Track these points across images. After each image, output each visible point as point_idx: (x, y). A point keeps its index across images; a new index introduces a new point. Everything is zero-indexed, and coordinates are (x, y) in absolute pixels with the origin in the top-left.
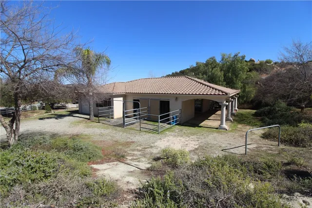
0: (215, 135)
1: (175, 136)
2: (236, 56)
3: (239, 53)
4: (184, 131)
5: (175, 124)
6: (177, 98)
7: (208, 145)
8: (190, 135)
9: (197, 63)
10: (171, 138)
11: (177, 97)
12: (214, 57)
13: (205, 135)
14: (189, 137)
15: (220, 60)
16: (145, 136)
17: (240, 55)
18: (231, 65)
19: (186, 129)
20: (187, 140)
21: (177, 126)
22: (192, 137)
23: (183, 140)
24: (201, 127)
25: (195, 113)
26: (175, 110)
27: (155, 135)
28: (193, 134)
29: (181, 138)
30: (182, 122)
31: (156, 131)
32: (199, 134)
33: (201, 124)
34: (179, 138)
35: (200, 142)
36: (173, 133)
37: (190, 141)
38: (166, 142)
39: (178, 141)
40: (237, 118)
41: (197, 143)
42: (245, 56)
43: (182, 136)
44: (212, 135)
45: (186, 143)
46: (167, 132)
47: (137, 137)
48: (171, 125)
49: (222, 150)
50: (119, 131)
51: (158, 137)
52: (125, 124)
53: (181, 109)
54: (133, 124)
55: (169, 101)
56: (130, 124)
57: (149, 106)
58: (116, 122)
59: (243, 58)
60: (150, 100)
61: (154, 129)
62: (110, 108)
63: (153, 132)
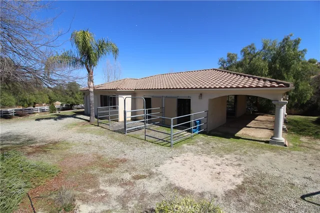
0: (269, 154)
1: (197, 153)
2: (287, 39)
3: (291, 35)
4: (212, 144)
5: (197, 132)
6: (201, 94)
7: (263, 177)
8: (222, 153)
9: (229, 55)
10: (190, 156)
11: (201, 92)
12: (253, 44)
13: (250, 153)
14: (222, 156)
15: (261, 48)
16: (148, 150)
17: (292, 39)
18: (279, 54)
19: (215, 141)
20: (219, 162)
21: (201, 136)
22: (228, 156)
23: (211, 161)
24: (238, 138)
25: (227, 118)
26: (199, 111)
27: (165, 149)
28: (229, 151)
29: (208, 158)
30: (209, 130)
31: (166, 143)
32: (238, 152)
33: (239, 134)
34: (204, 157)
35: (243, 168)
36: (194, 147)
37: (224, 166)
38: (179, 164)
39: (203, 163)
40: (291, 127)
41: (239, 172)
42: (299, 40)
43: (208, 153)
44: (263, 155)
45: (218, 169)
46: (185, 145)
47: (135, 152)
48: (191, 133)
49: (303, 197)
50: (116, 139)
51: (169, 153)
52: (127, 129)
53: (207, 110)
54: (139, 129)
55: (190, 99)
56: (136, 129)
57: (164, 106)
58: (119, 126)
59: (297, 42)
60: (164, 98)
61: (165, 140)
62: (115, 108)
63: (162, 144)
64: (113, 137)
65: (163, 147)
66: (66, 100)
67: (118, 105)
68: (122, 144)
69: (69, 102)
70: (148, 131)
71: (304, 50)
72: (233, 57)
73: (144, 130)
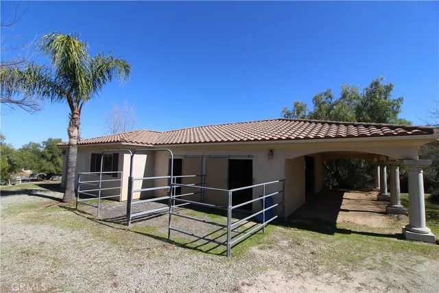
2: (376, 84)
3: (381, 79)
6: (271, 151)
12: (329, 90)
15: (340, 96)
16: (174, 268)
17: (383, 84)
18: (364, 104)
36: (275, 255)
42: (391, 85)
46: (255, 249)
50: (104, 238)
51: (226, 273)
52: (132, 216)
53: (283, 178)
54: (158, 215)
55: (252, 160)
56: (150, 215)
57: (204, 173)
58: (119, 209)
59: (389, 88)
60: (205, 159)
61: (209, 237)
62: (115, 176)
63: (204, 248)
64: (98, 234)
65: (210, 256)
66: (40, 167)
67: (122, 170)
68: (114, 250)
69: (44, 171)
70: (175, 219)
71: (401, 100)
72: (302, 108)
73: (167, 217)
